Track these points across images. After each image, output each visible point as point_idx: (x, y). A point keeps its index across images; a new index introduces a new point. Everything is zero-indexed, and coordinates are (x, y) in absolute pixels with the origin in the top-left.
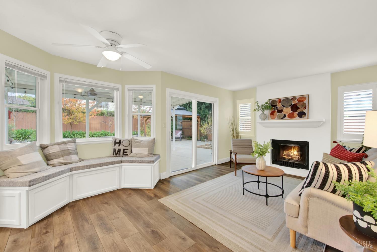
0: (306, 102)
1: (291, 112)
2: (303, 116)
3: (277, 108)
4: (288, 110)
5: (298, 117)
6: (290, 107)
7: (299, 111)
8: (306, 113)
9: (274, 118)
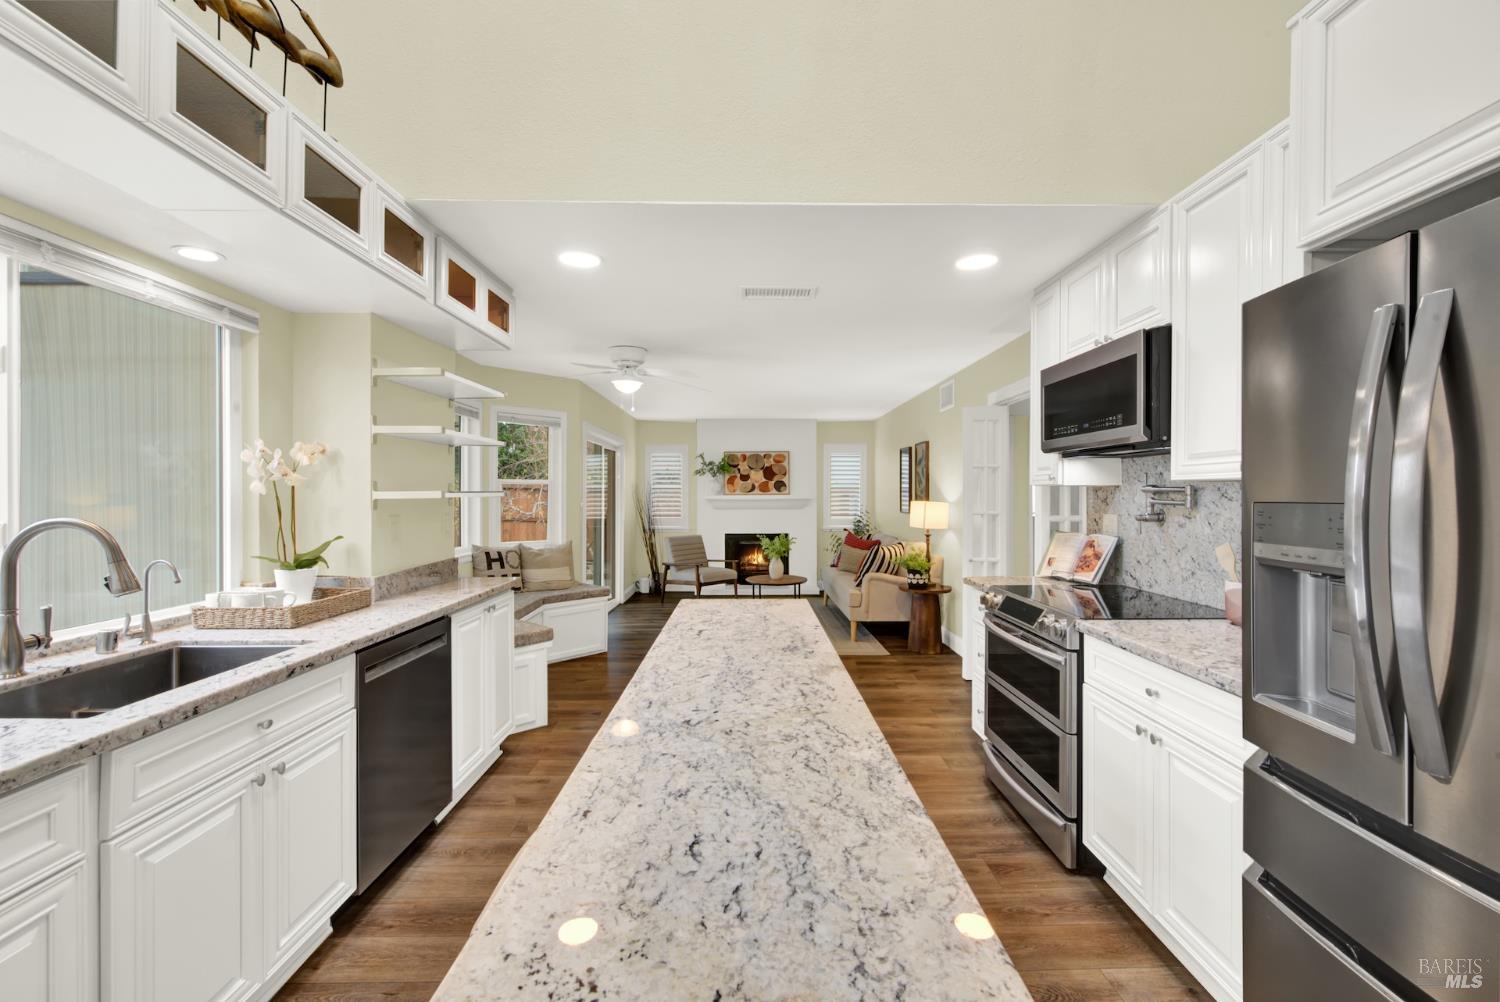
0: (785, 464)
1: (764, 480)
2: (782, 488)
3: (739, 470)
4: (758, 477)
5: (774, 491)
6: (761, 472)
7: (776, 479)
8: (786, 482)
9: (734, 491)
